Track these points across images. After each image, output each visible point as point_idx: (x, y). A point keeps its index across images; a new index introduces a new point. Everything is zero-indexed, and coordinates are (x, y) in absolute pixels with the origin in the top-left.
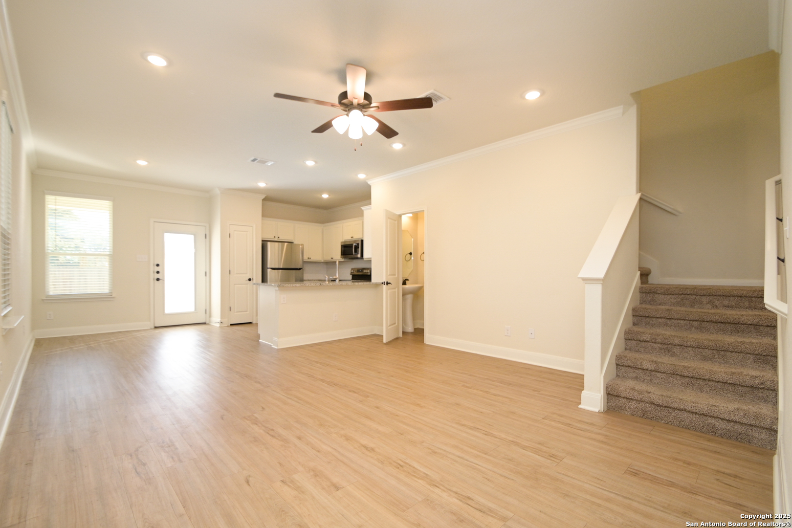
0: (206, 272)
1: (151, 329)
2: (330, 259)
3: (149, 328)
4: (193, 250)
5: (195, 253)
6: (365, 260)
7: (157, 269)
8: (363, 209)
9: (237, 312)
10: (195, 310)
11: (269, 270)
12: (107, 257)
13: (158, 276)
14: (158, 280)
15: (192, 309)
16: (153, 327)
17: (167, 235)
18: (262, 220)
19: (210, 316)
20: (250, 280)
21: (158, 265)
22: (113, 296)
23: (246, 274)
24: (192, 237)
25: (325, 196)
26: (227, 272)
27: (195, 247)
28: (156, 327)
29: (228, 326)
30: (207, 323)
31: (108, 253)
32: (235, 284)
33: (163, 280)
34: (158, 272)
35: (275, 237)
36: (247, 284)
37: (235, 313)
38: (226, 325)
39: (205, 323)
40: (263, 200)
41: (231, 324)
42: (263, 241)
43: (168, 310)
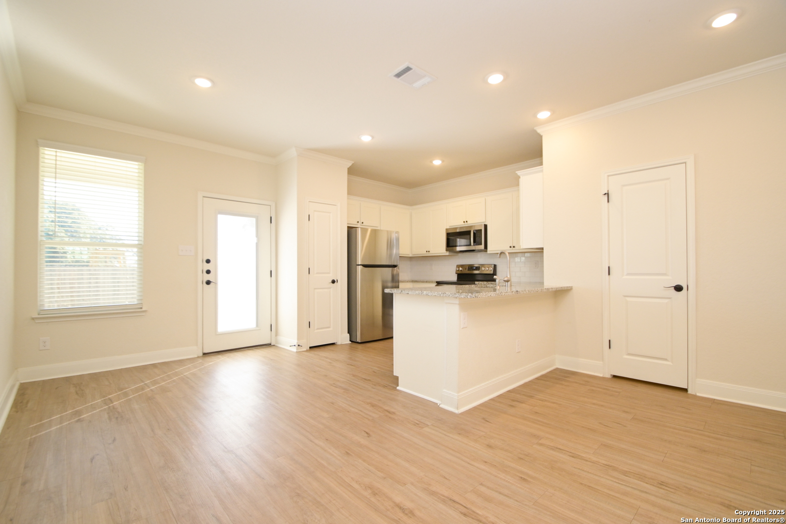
0: (271, 271)
1: (198, 357)
2: (426, 253)
3: (196, 356)
4: (255, 240)
5: (257, 244)
6: (488, 252)
7: (208, 267)
8: (518, 174)
9: (320, 328)
10: (257, 325)
11: (360, 268)
12: (135, 250)
13: (208, 277)
14: (208, 283)
15: (253, 325)
16: (201, 354)
17: (221, 218)
18: (348, 199)
19: (277, 334)
20: (333, 282)
21: (208, 261)
22: (144, 309)
23: (329, 273)
24: (254, 220)
25: (437, 162)
26: (305, 271)
27: (257, 236)
28: (204, 354)
29: (307, 351)
30: (272, 344)
31: (137, 242)
32: (315, 289)
33: (216, 283)
34: (208, 272)
35: (358, 222)
36: (330, 288)
37: (316, 331)
38: (305, 350)
39: (270, 344)
40: (348, 168)
41: (310, 348)
42: (348, 227)
43: (222, 328)
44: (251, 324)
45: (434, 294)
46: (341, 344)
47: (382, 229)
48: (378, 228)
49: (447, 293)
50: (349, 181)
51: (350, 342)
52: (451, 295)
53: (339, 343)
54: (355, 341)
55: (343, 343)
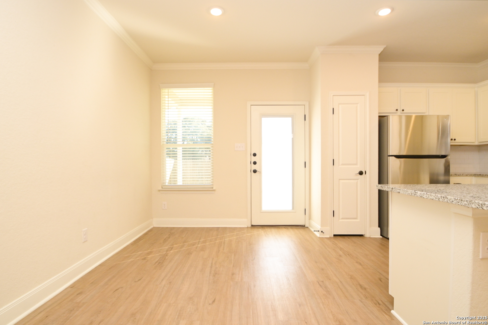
0: (305, 163)
1: (248, 227)
3: (246, 227)
4: (291, 136)
5: (293, 140)
7: (254, 159)
9: (342, 218)
10: (293, 208)
11: (392, 160)
13: (254, 167)
14: (255, 171)
15: (289, 207)
16: (250, 226)
17: (264, 120)
18: (379, 87)
19: (310, 217)
20: (361, 173)
21: (255, 155)
22: (214, 189)
23: (356, 164)
24: (290, 119)
26: (330, 163)
27: (293, 132)
28: (252, 226)
29: (330, 238)
30: (306, 226)
32: (340, 179)
33: (261, 172)
34: (255, 163)
35: (397, 110)
36: (358, 179)
37: (340, 220)
38: (328, 236)
39: (304, 226)
40: (380, 55)
41: (334, 235)
42: (379, 116)
43: (266, 207)
44: (288, 207)
45: (430, 197)
46: (370, 238)
47: (430, 114)
48: (427, 114)
49: (449, 197)
50: (380, 68)
51: (381, 237)
52: (455, 202)
53: (367, 235)
54: (386, 236)
55: (371, 237)
